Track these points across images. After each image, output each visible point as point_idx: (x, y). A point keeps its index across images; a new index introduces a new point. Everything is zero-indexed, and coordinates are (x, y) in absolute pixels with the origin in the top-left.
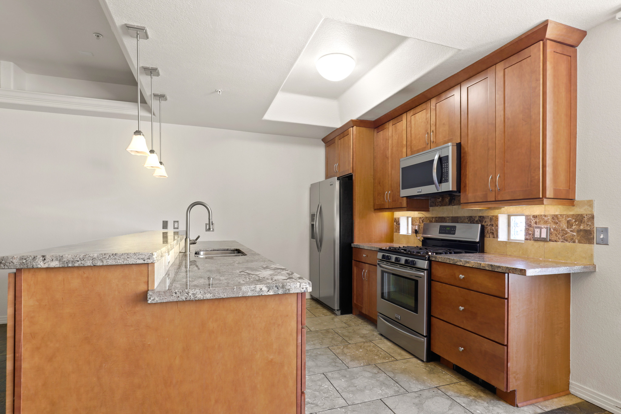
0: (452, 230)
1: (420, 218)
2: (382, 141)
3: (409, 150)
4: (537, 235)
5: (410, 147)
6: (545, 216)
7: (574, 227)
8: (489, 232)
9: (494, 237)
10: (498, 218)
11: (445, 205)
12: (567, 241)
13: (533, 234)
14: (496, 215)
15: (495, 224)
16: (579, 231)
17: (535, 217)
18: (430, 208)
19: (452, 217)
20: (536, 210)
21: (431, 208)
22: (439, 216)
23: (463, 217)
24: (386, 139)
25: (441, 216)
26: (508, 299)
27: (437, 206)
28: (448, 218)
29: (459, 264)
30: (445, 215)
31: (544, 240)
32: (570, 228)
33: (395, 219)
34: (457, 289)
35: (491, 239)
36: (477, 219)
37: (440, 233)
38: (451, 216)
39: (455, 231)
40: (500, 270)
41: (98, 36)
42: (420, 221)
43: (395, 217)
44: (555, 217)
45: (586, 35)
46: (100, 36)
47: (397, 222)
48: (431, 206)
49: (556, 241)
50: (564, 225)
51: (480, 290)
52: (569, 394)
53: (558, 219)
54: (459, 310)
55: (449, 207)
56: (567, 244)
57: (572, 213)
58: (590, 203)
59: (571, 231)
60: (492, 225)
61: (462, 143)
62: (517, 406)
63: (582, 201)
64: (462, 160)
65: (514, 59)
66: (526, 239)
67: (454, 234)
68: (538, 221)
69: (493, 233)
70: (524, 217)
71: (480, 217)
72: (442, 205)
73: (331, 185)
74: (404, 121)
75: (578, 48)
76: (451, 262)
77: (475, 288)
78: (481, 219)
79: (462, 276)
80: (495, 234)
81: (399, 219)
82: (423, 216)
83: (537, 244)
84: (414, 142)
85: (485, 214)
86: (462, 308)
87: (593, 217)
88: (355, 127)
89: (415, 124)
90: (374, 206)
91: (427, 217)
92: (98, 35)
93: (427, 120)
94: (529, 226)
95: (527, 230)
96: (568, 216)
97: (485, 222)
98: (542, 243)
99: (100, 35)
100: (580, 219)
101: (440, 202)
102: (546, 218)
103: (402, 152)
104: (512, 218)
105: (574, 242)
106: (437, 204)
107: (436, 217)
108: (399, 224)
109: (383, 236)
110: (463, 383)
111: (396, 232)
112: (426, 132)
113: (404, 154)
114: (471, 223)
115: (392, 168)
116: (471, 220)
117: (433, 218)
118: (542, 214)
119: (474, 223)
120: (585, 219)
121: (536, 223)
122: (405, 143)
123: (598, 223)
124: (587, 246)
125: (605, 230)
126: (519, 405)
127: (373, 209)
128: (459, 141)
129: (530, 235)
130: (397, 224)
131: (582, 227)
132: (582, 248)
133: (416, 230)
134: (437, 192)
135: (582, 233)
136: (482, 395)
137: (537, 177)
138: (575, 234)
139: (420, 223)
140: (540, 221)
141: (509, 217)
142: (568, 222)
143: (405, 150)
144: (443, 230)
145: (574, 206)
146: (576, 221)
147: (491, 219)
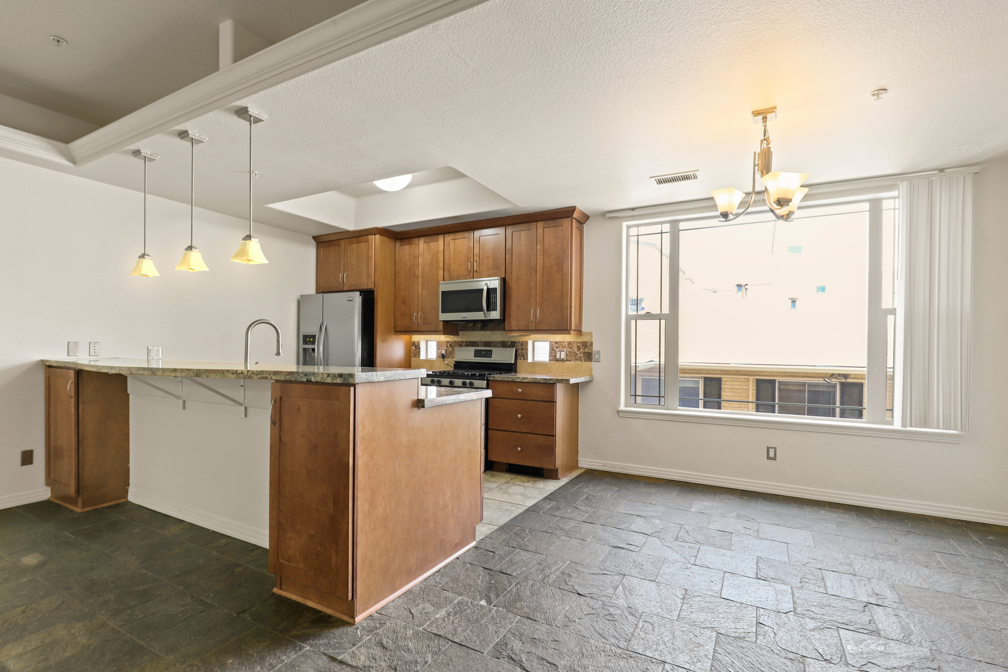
0: (488, 354)
1: (448, 342)
2: (408, 256)
3: (446, 275)
4: (558, 357)
5: (448, 271)
6: (563, 342)
7: (581, 350)
8: (520, 355)
9: (524, 359)
10: (527, 344)
11: (477, 330)
12: (577, 360)
13: (555, 356)
14: (526, 340)
15: (526, 348)
16: (584, 353)
17: (556, 343)
18: (459, 332)
19: (484, 342)
20: (559, 338)
21: (461, 333)
22: (471, 340)
23: (495, 342)
24: (415, 256)
25: (473, 340)
26: (556, 402)
27: (469, 331)
28: (480, 343)
29: (517, 380)
30: (476, 340)
31: (563, 360)
32: (580, 351)
33: (414, 343)
34: (515, 401)
35: (522, 360)
36: (509, 343)
37: (475, 357)
38: (484, 340)
39: (491, 354)
40: (551, 382)
41: (58, 41)
42: (447, 345)
43: (413, 340)
44: (570, 343)
45: (589, 219)
46: (63, 42)
47: (417, 346)
48: (461, 330)
49: (570, 361)
50: (575, 349)
51: (535, 399)
52: (578, 468)
53: (571, 344)
54: (517, 417)
55: (481, 332)
56: (577, 362)
57: (580, 340)
58: (591, 334)
59: (580, 353)
60: (523, 349)
61: (506, 278)
62: (559, 479)
63: (586, 333)
64: (506, 293)
65: (550, 223)
66: (550, 360)
67: (491, 357)
68: (558, 346)
69: (524, 356)
70: (548, 343)
71: (512, 342)
72: (473, 330)
73: (348, 301)
74: (441, 242)
75: (584, 225)
76: (510, 380)
77: (531, 398)
78: (513, 344)
79: (520, 390)
80: (525, 357)
81: (418, 342)
82: (452, 340)
83: (558, 364)
84: (453, 267)
85: (517, 340)
86: (519, 416)
87: (592, 344)
88: (378, 235)
89: (454, 249)
90: (395, 328)
91: (456, 342)
92: (59, 39)
93: (470, 249)
94: (552, 350)
95: (551, 352)
96: (578, 343)
97: (517, 346)
98: (561, 363)
99: (62, 40)
100: (585, 344)
101: (472, 327)
102: (564, 344)
103: (438, 275)
104: (536, 343)
105: (582, 361)
106: (468, 328)
107: (467, 342)
108: (419, 348)
109: (402, 361)
110: (519, 477)
111: (415, 357)
112: (468, 260)
113: (441, 277)
114: (503, 347)
115: (423, 288)
116: (504, 345)
117: (463, 342)
118: (562, 341)
119: (506, 347)
120: (588, 345)
121: (557, 347)
122: (441, 265)
123: (595, 348)
124: (589, 363)
125: (599, 353)
126: (560, 478)
127: (393, 332)
128: (504, 276)
129: (553, 357)
130: (416, 348)
131: (586, 350)
132: (586, 364)
133: (443, 355)
134: (485, 319)
135: (586, 355)
136: (536, 479)
137: (566, 315)
138: (582, 355)
139: (447, 347)
140: (560, 346)
141: (534, 342)
142: (578, 347)
143: (441, 272)
144: (477, 354)
145: (581, 335)
146: (582, 346)
147: (522, 344)
